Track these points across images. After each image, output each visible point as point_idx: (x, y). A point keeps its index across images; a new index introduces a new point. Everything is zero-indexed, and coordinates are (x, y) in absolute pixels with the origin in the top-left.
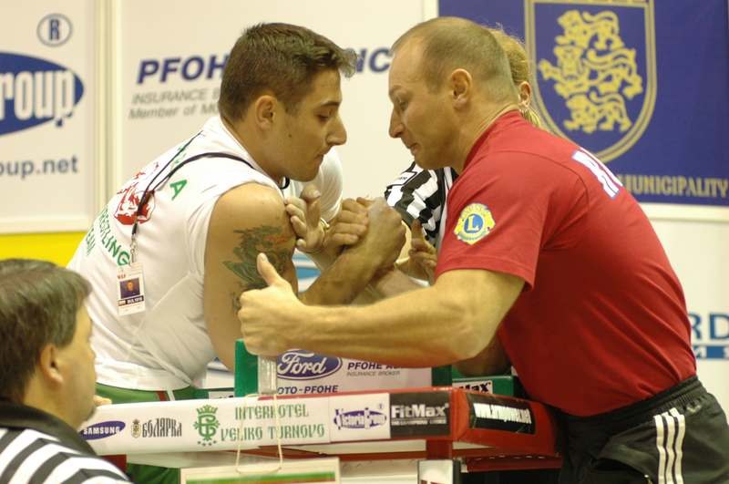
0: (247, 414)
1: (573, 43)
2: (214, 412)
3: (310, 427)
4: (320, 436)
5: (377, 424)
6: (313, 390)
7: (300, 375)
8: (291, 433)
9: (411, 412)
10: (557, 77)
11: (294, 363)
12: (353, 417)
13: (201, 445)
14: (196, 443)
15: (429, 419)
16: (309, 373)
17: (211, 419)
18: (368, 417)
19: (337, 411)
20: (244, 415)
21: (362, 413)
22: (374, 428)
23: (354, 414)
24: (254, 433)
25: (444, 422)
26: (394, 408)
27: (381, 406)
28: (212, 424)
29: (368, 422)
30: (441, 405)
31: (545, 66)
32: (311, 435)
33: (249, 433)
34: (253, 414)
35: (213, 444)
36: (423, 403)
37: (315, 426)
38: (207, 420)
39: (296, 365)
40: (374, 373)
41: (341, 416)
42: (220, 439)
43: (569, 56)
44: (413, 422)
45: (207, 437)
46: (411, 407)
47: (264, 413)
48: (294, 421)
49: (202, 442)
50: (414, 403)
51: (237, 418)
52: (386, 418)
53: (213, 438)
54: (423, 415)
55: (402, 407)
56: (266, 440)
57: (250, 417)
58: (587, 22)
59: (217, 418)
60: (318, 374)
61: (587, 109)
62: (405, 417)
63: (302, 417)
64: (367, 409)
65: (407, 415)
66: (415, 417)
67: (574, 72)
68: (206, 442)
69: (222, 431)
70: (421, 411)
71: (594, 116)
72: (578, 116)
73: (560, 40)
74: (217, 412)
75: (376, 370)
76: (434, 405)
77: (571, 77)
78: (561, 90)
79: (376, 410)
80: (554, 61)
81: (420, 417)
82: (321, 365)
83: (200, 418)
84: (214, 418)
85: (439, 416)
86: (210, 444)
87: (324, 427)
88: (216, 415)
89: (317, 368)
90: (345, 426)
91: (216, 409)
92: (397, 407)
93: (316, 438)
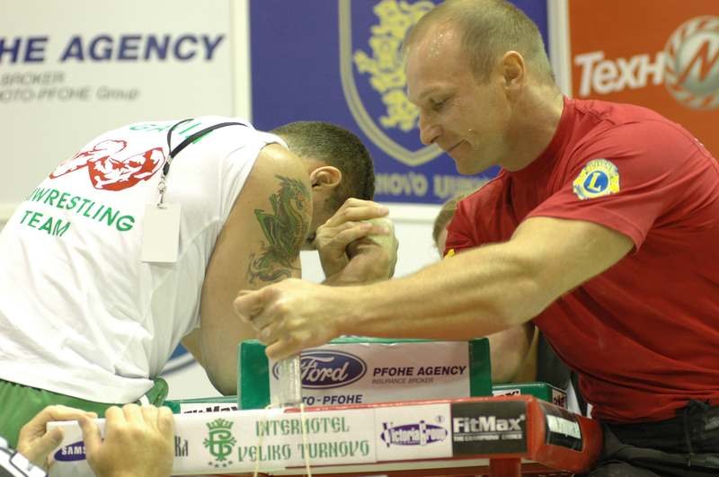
0: (271, 429)
1: (389, 34)
2: (230, 427)
3: (351, 443)
4: (364, 455)
5: (436, 440)
6: (333, 400)
7: (318, 383)
8: (328, 451)
9: (477, 426)
10: (373, 69)
11: (311, 369)
12: (405, 432)
13: (212, 467)
14: (206, 465)
15: (501, 434)
16: (328, 381)
17: (225, 435)
18: (424, 432)
19: (385, 425)
20: (267, 429)
21: (417, 427)
22: (432, 444)
23: (407, 428)
24: (280, 452)
25: (520, 436)
26: (456, 421)
27: (440, 419)
28: (227, 441)
29: (424, 437)
30: (516, 417)
31: (361, 58)
32: (352, 454)
33: (274, 452)
34: (279, 429)
35: (229, 466)
36: (491, 415)
37: (357, 443)
38: (220, 436)
39: (314, 371)
40: (404, 380)
41: (390, 431)
42: (237, 459)
43: (386, 48)
44: (481, 438)
45: (221, 456)
46: (477, 419)
47: (293, 428)
48: (330, 437)
49: (215, 462)
50: (482, 415)
51: (258, 434)
52: (446, 433)
53: (229, 458)
54: (493, 429)
55: (467, 419)
56: (296, 459)
57: (275, 433)
58: (404, 12)
59: (233, 435)
60: (338, 382)
61: (404, 106)
62: (471, 432)
63: (341, 432)
64: (422, 422)
65: (474, 429)
66: (484, 431)
67: (390, 65)
68: (219, 463)
69: (240, 449)
70: (489, 423)
71: (410, 112)
72: (396, 112)
73: (376, 30)
74: (233, 427)
75: (405, 376)
76: (507, 417)
77: (387, 71)
78: (378, 83)
79: (435, 424)
80: (370, 53)
81: (489, 431)
82: (342, 372)
83: (211, 434)
84: (229, 434)
85: (513, 430)
86: (225, 465)
87: (369, 444)
88: (232, 431)
89: (337, 374)
90: (396, 443)
91: (232, 423)
92: (461, 419)
93: (359, 457)
